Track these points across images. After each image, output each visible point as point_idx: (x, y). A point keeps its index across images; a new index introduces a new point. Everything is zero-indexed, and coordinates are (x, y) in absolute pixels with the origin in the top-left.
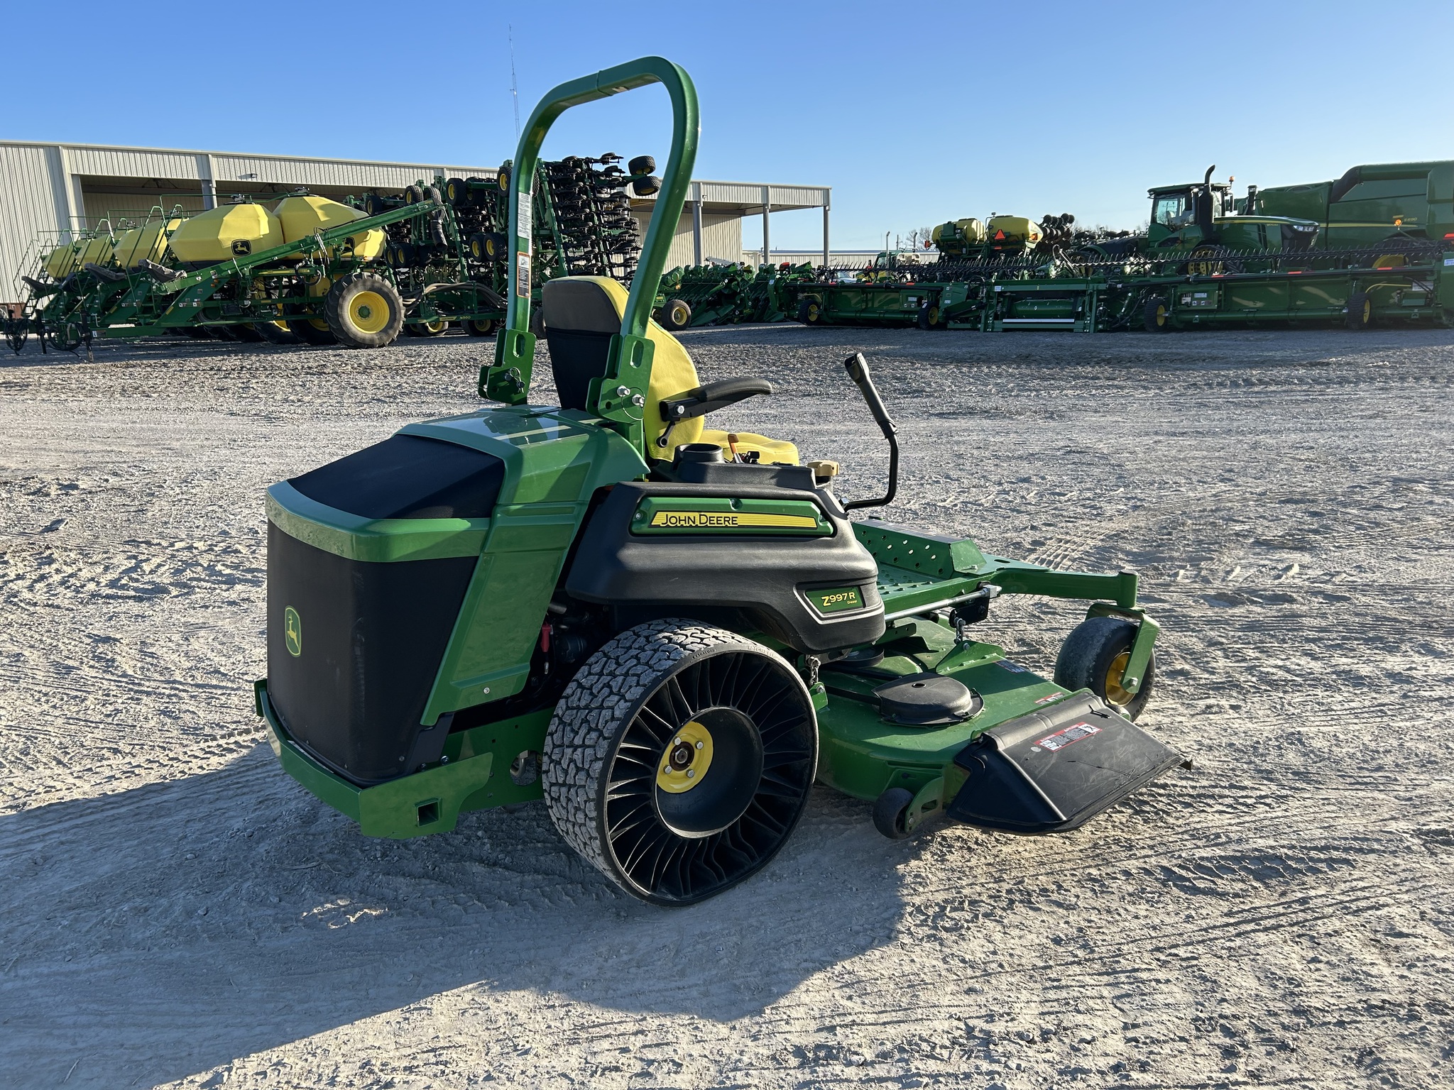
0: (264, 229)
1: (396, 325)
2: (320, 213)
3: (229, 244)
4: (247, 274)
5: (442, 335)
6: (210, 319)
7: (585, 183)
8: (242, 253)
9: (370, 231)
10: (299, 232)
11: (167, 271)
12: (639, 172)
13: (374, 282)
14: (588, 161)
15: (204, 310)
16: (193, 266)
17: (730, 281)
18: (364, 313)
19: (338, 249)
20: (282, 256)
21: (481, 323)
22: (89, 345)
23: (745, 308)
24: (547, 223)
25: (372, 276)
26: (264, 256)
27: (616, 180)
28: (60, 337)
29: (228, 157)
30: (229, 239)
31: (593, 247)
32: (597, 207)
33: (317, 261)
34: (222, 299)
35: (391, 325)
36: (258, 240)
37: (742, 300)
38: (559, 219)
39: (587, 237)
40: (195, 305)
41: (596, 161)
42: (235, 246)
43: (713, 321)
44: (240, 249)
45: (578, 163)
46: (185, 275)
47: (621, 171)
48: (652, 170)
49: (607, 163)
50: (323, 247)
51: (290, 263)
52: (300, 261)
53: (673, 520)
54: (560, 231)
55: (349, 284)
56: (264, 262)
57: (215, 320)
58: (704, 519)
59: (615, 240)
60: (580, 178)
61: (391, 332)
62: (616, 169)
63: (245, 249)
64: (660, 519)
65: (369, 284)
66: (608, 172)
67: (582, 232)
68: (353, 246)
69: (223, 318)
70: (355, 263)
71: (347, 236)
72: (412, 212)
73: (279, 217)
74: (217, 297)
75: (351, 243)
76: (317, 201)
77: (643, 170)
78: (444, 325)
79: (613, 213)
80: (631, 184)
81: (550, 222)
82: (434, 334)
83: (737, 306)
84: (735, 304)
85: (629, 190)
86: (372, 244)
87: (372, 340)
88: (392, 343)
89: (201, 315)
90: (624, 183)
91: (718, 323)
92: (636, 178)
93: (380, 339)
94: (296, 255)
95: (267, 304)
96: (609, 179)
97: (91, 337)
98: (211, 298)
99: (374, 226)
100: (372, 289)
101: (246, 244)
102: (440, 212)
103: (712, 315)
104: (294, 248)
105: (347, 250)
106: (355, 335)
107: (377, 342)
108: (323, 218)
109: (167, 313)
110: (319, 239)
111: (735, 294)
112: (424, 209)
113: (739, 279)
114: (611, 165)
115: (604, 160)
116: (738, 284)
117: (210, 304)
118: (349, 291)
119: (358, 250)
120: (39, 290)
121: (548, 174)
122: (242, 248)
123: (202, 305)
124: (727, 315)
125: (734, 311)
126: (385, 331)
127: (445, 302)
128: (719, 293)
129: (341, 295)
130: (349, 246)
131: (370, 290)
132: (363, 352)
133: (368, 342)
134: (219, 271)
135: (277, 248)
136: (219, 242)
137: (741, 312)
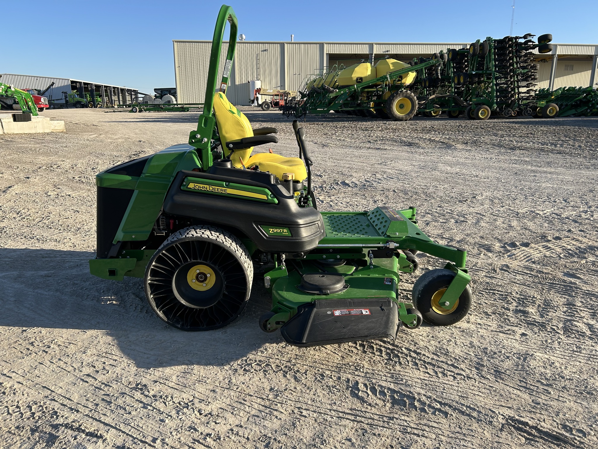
0: (369, 73)
1: (413, 112)
2: (391, 66)
3: (355, 79)
4: (359, 90)
5: (438, 117)
6: (346, 108)
7: (512, 49)
8: (359, 82)
9: (410, 73)
10: (381, 74)
11: (331, 89)
12: (543, 42)
13: (407, 94)
14: (517, 38)
15: (344, 104)
16: (341, 88)
17: (587, 95)
18: (401, 106)
19: (395, 81)
20: (373, 83)
21: (454, 112)
22: (305, 116)
23: (594, 108)
24: (490, 68)
25: (406, 92)
26: (366, 83)
27: (529, 46)
28: (297, 113)
29: (380, 44)
30: (355, 77)
31: (511, 78)
32: (517, 59)
33: (386, 85)
34: (351, 100)
35: (411, 112)
36: (366, 77)
37: (593, 104)
38: (496, 66)
39: (509, 74)
40: (341, 102)
41: (521, 38)
42: (357, 79)
43: (573, 115)
44: (359, 80)
45: (510, 39)
46: (338, 91)
47: (533, 42)
48: (550, 40)
49: (527, 38)
50: (389, 79)
51: (376, 86)
52: (380, 85)
53: (197, 187)
54: (496, 71)
55: (397, 95)
56: (366, 86)
57: (347, 108)
58: (211, 188)
59: (523, 74)
60: (510, 46)
61: (411, 115)
62: (530, 41)
63: (360, 81)
64: (191, 186)
65: (405, 95)
66: (526, 43)
67: (507, 71)
68: (402, 79)
69: (350, 107)
70: (401, 86)
71: (400, 75)
72: (427, 65)
73: (376, 68)
74: (349, 99)
75: (401, 78)
76: (391, 61)
77: (545, 41)
78: (439, 112)
79: (525, 62)
80: (537, 48)
81: (491, 67)
82: (435, 116)
83: (589, 108)
84: (588, 106)
85: (536, 51)
86: (410, 78)
87: (402, 118)
88: (410, 119)
89: (343, 106)
90: (534, 47)
91: (575, 115)
92: (541, 45)
93: (406, 117)
94: (379, 83)
95: (366, 102)
96: (526, 46)
97: (306, 113)
98: (347, 99)
99: (411, 71)
100: (406, 97)
101: (361, 78)
102: (440, 64)
103: (573, 111)
104: (378, 80)
105: (399, 80)
106: (396, 116)
107: (404, 118)
108: (392, 68)
109: (331, 105)
110: (388, 76)
111: (589, 101)
112: (433, 63)
113: (593, 94)
114: (528, 39)
115: (525, 37)
116: (592, 97)
117: (346, 102)
118: (396, 98)
119: (403, 81)
120: (303, 95)
121: (494, 45)
122: (360, 80)
123: (343, 102)
124: (582, 112)
125: (587, 110)
126: (408, 114)
127: (442, 102)
128: (580, 100)
129: (393, 99)
130: (400, 79)
131: (405, 97)
132: (399, 123)
133: (400, 119)
134: (349, 89)
135: (372, 80)
136: (352, 78)
137: (591, 111)
